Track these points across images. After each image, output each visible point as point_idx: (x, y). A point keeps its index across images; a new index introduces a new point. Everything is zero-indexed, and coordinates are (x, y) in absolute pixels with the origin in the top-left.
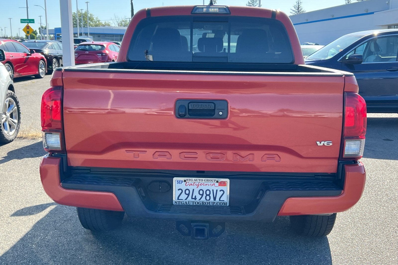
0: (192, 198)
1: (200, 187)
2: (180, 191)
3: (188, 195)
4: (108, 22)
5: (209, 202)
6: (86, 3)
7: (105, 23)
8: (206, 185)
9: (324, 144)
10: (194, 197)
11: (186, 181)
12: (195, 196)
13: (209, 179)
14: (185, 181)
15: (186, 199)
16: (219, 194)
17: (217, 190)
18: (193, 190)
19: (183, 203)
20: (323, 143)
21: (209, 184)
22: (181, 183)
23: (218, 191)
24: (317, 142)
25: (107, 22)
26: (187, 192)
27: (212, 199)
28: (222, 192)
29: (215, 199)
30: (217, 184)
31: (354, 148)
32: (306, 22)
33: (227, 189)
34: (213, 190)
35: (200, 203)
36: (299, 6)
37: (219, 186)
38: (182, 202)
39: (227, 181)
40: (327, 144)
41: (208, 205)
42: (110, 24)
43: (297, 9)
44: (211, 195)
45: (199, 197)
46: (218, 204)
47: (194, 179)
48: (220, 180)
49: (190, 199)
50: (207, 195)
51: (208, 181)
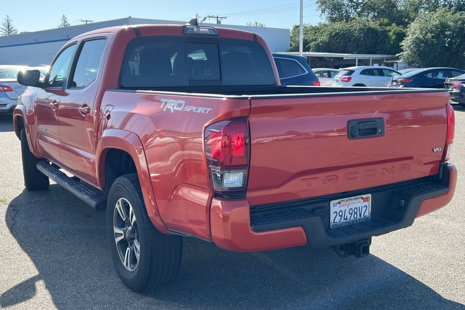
0: (344, 219)
1: (350, 207)
2: (336, 214)
3: (341, 216)
5: (357, 220)
8: (354, 203)
9: (437, 149)
10: (345, 218)
13: (357, 197)
14: (339, 203)
15: (340, 221)
16: (364, 209)
17: (362, 207)
18: (345, 210)
19: (338, 226)
21: (357, 202)
22: (336, 205)
24: (434, 149)
26: (341, 213)
27: (358, 216)
29: (360, 215)
30: (362, 201)
32: (36, 42)
33: (369, 204)
34: (359, 207)
35: (350, 222)
36: (8, 24)
37: (364, 203)
39: (370, 195)
41: (356, 222)
43: (7, 27)
44: (358, 213)
45: (349, 217)
46: (363, 220)
47: (346, 199)
48: (364, 196)
49: (342, 220)
50: (355, 213)
51: (356, 199)
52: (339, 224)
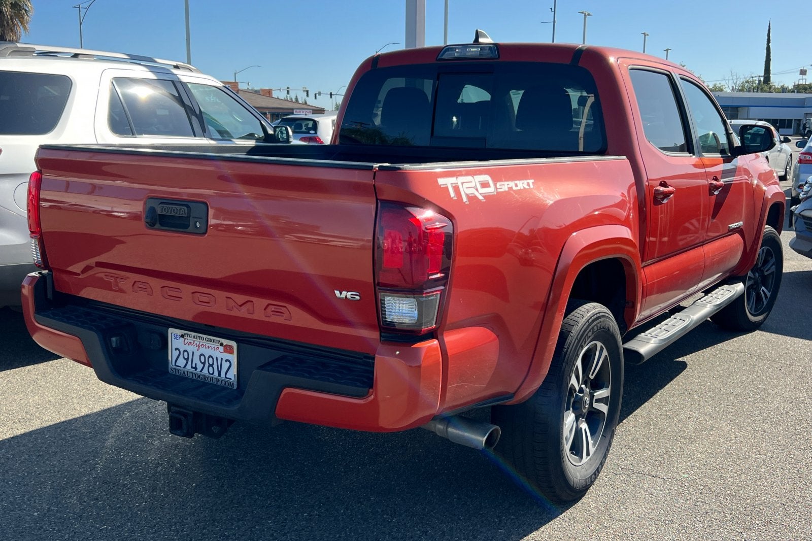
0: (192, 367)
1: (202, 350)
2: (178, 352)
3: (187, 360)
4: (720, 84)
5: (213, 378)
6: (666, 52)
7: (715, 86)
8: (209, 347)
9: (346, 296)
10: (194, 366)
11: (185, 337)
12: (196, 364)
13: (211, 337)
14: (183, 336)
15: (184, 367)
16: (225, 365)
17: (222, 359)
18: (193, 352)
19: (180, 373)
20: (344, 293)
21: (213, 346)
22: (178, 338)
23: (224, 361)
24: (336, 291)
25: (718, 85)
26: (186, 354)
27: (216, 373)
28: (228, 364)
29: (219, 373)
30: (222, 349)
31: (397, 311)
33: (234, 359)
34: (217, 358)
35: (201, 376)
37: (225, 353)
38: (180, 371)
39: (234, 345)
40: (352, 297)
41: (211, 382)
42: (724, 87)
44: (215, 367)
45: (200, 366)
46: (223, 383)
47: (193, 334)
48: (225, 342)
49: (189, 367)
50: (210, 365)
51: (210, 340)
52: (182, 372)
